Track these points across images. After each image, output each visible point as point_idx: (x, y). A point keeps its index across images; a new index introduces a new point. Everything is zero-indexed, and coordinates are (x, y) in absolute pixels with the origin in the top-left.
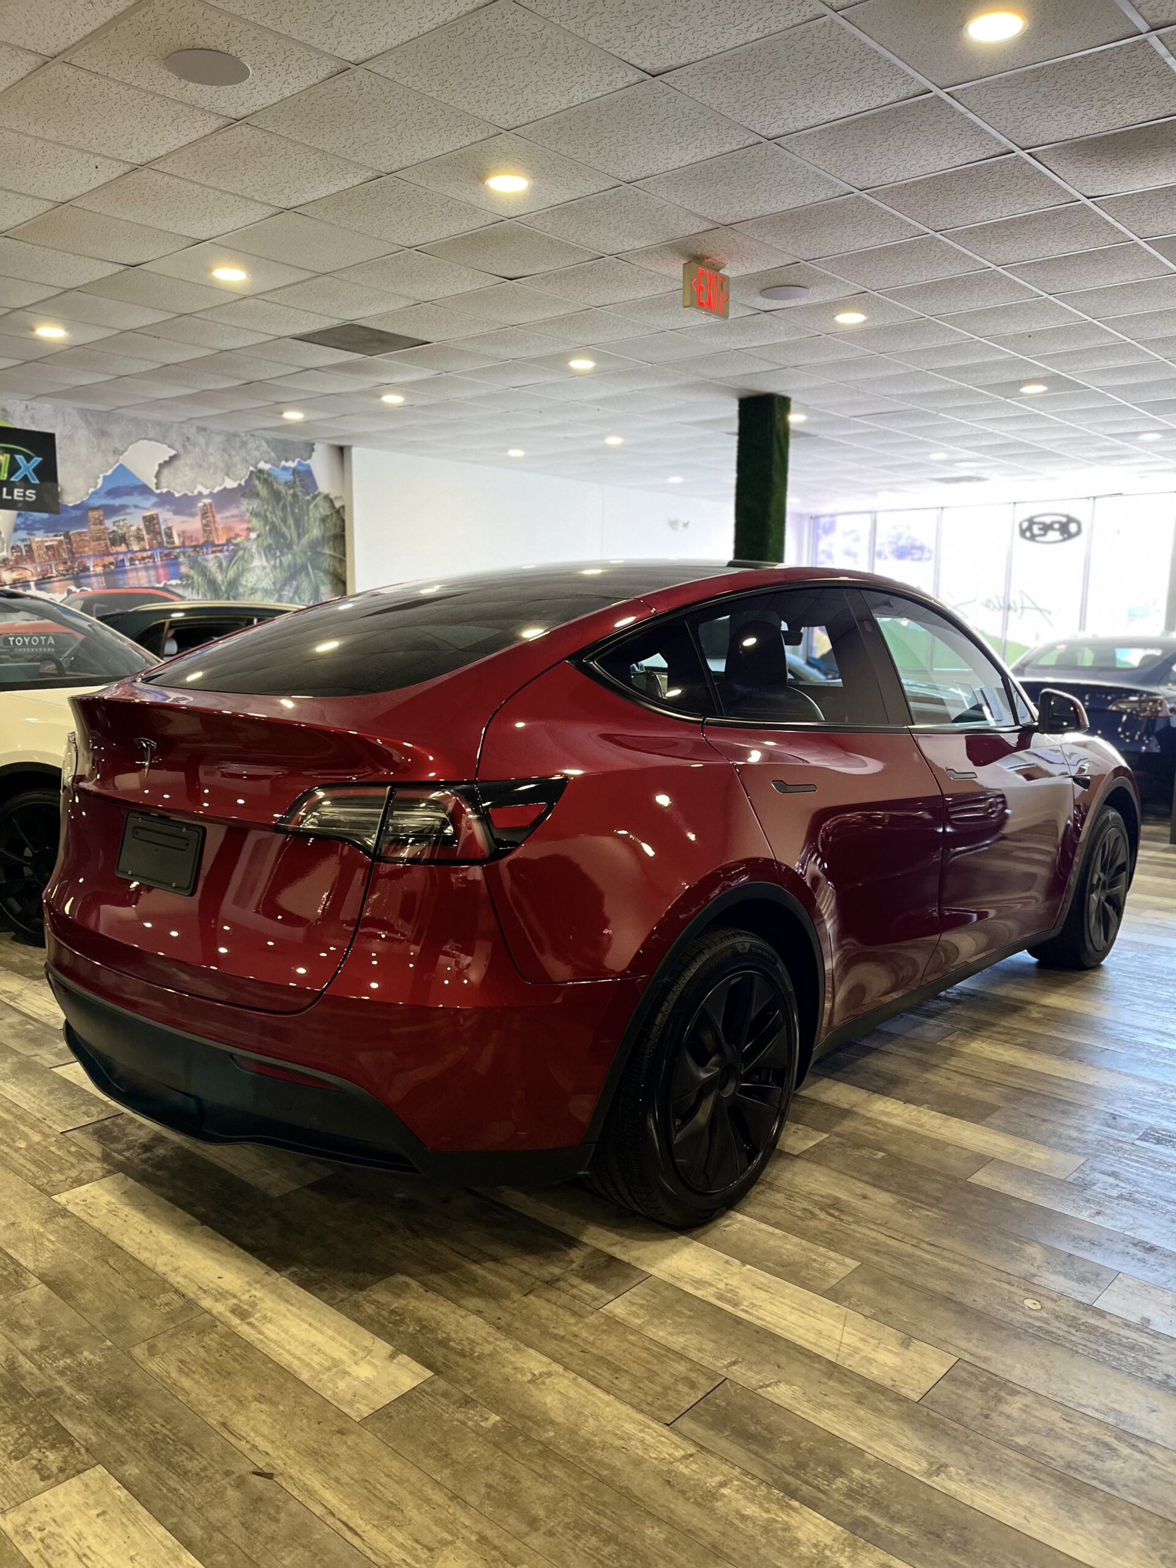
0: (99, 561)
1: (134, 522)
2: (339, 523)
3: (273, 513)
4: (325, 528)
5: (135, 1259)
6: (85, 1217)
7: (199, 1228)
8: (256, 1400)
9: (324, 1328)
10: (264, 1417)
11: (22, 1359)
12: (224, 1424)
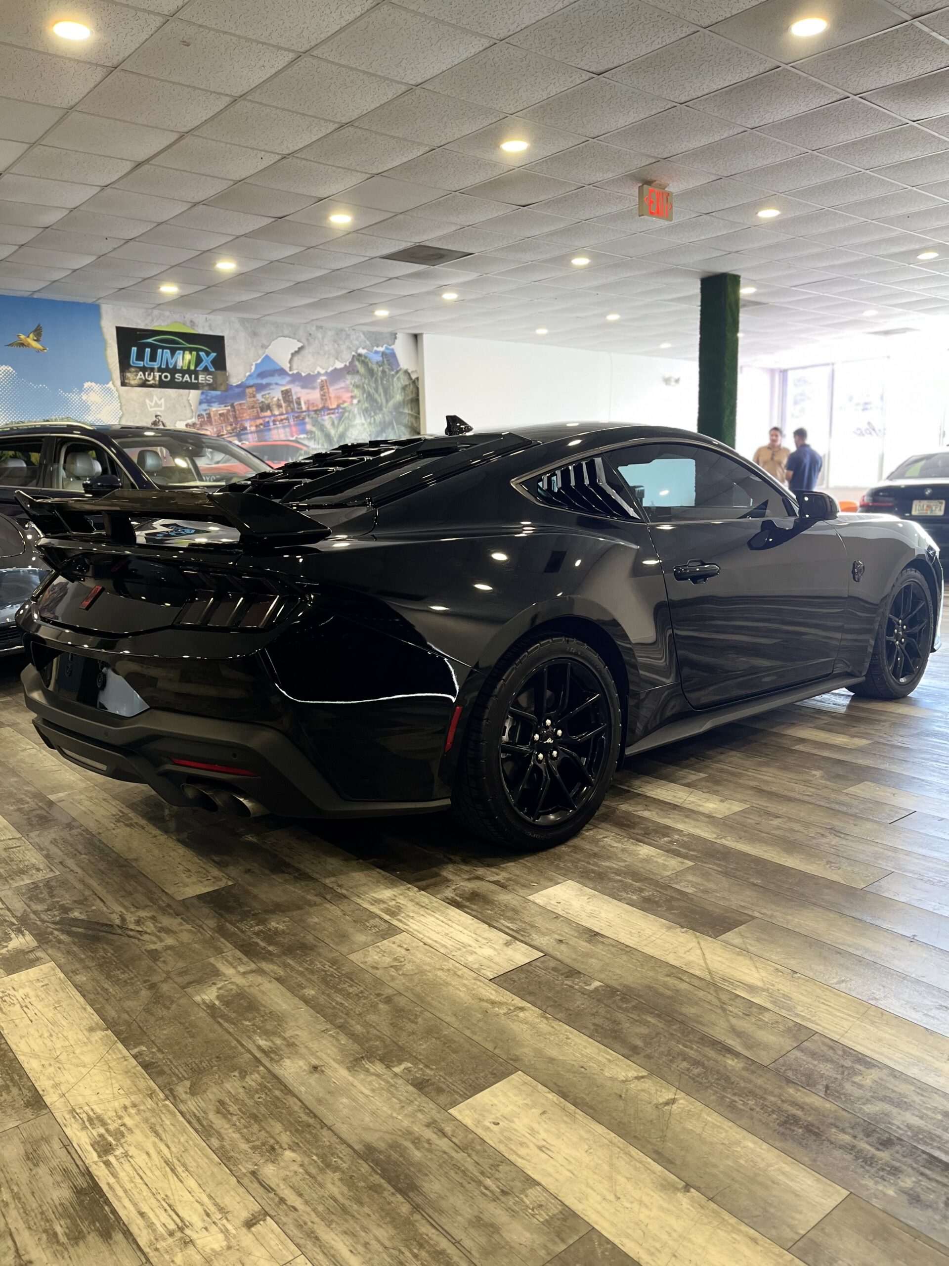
0: (253, 423)
1: (276, 395)
2: (415, 390)
3: (369, 384)
4: (406, 395)
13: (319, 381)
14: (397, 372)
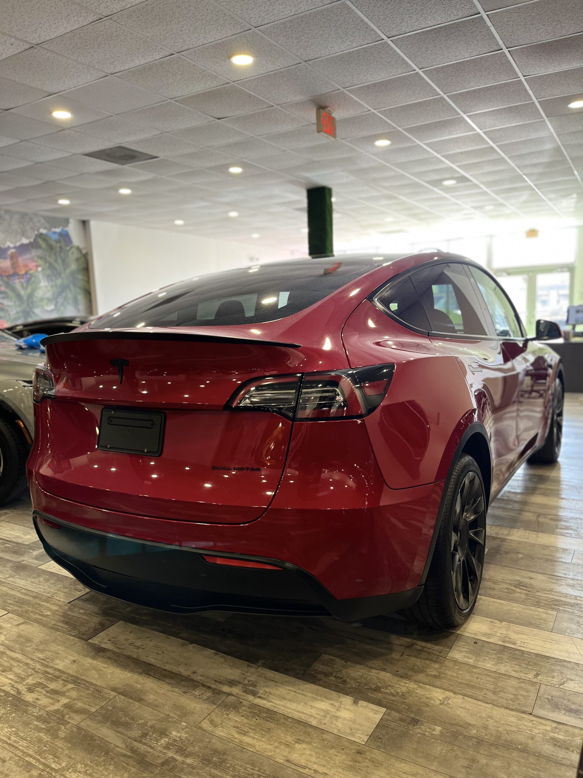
2: (86, 262)
3: (50, 256)
4: (79, 265)
5: (165, 670)
6: (117, 651)
7: (191, 647)
8: (296, 742)
9: (305, 693)
10: (308, 752)
11: (136, 744)
12: (288, 761)
13: (9, 252)
14: (71, 248)
